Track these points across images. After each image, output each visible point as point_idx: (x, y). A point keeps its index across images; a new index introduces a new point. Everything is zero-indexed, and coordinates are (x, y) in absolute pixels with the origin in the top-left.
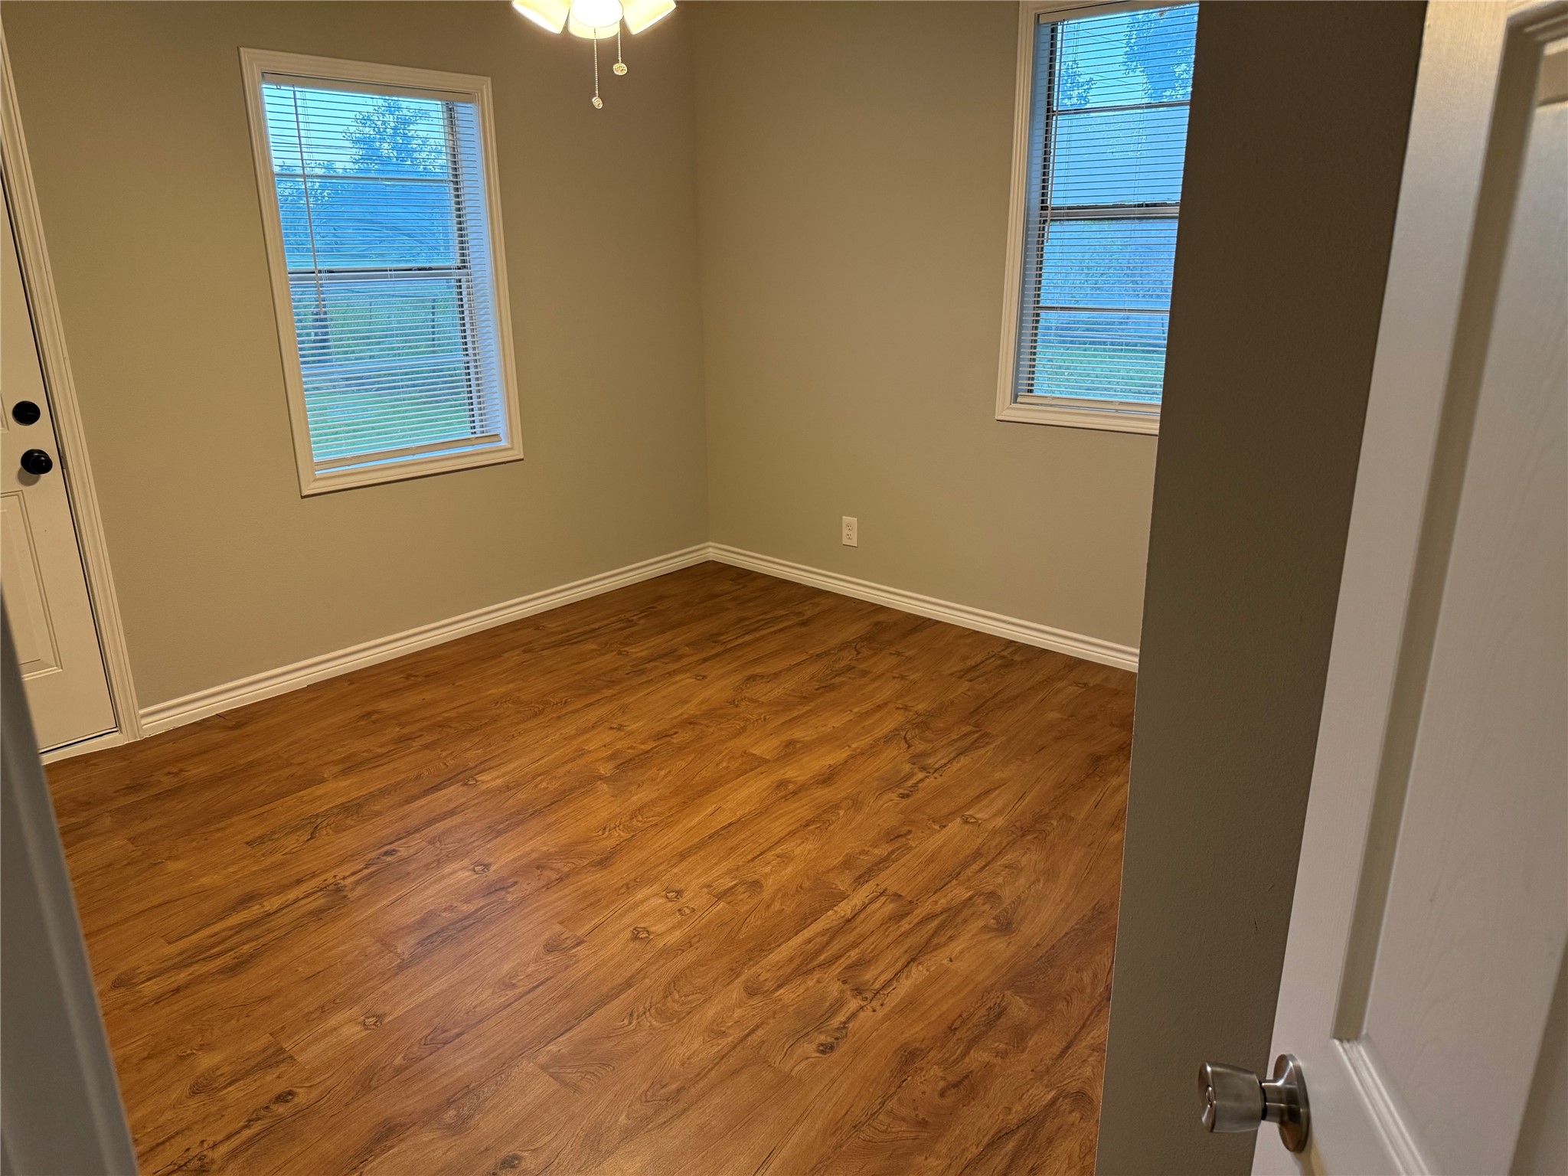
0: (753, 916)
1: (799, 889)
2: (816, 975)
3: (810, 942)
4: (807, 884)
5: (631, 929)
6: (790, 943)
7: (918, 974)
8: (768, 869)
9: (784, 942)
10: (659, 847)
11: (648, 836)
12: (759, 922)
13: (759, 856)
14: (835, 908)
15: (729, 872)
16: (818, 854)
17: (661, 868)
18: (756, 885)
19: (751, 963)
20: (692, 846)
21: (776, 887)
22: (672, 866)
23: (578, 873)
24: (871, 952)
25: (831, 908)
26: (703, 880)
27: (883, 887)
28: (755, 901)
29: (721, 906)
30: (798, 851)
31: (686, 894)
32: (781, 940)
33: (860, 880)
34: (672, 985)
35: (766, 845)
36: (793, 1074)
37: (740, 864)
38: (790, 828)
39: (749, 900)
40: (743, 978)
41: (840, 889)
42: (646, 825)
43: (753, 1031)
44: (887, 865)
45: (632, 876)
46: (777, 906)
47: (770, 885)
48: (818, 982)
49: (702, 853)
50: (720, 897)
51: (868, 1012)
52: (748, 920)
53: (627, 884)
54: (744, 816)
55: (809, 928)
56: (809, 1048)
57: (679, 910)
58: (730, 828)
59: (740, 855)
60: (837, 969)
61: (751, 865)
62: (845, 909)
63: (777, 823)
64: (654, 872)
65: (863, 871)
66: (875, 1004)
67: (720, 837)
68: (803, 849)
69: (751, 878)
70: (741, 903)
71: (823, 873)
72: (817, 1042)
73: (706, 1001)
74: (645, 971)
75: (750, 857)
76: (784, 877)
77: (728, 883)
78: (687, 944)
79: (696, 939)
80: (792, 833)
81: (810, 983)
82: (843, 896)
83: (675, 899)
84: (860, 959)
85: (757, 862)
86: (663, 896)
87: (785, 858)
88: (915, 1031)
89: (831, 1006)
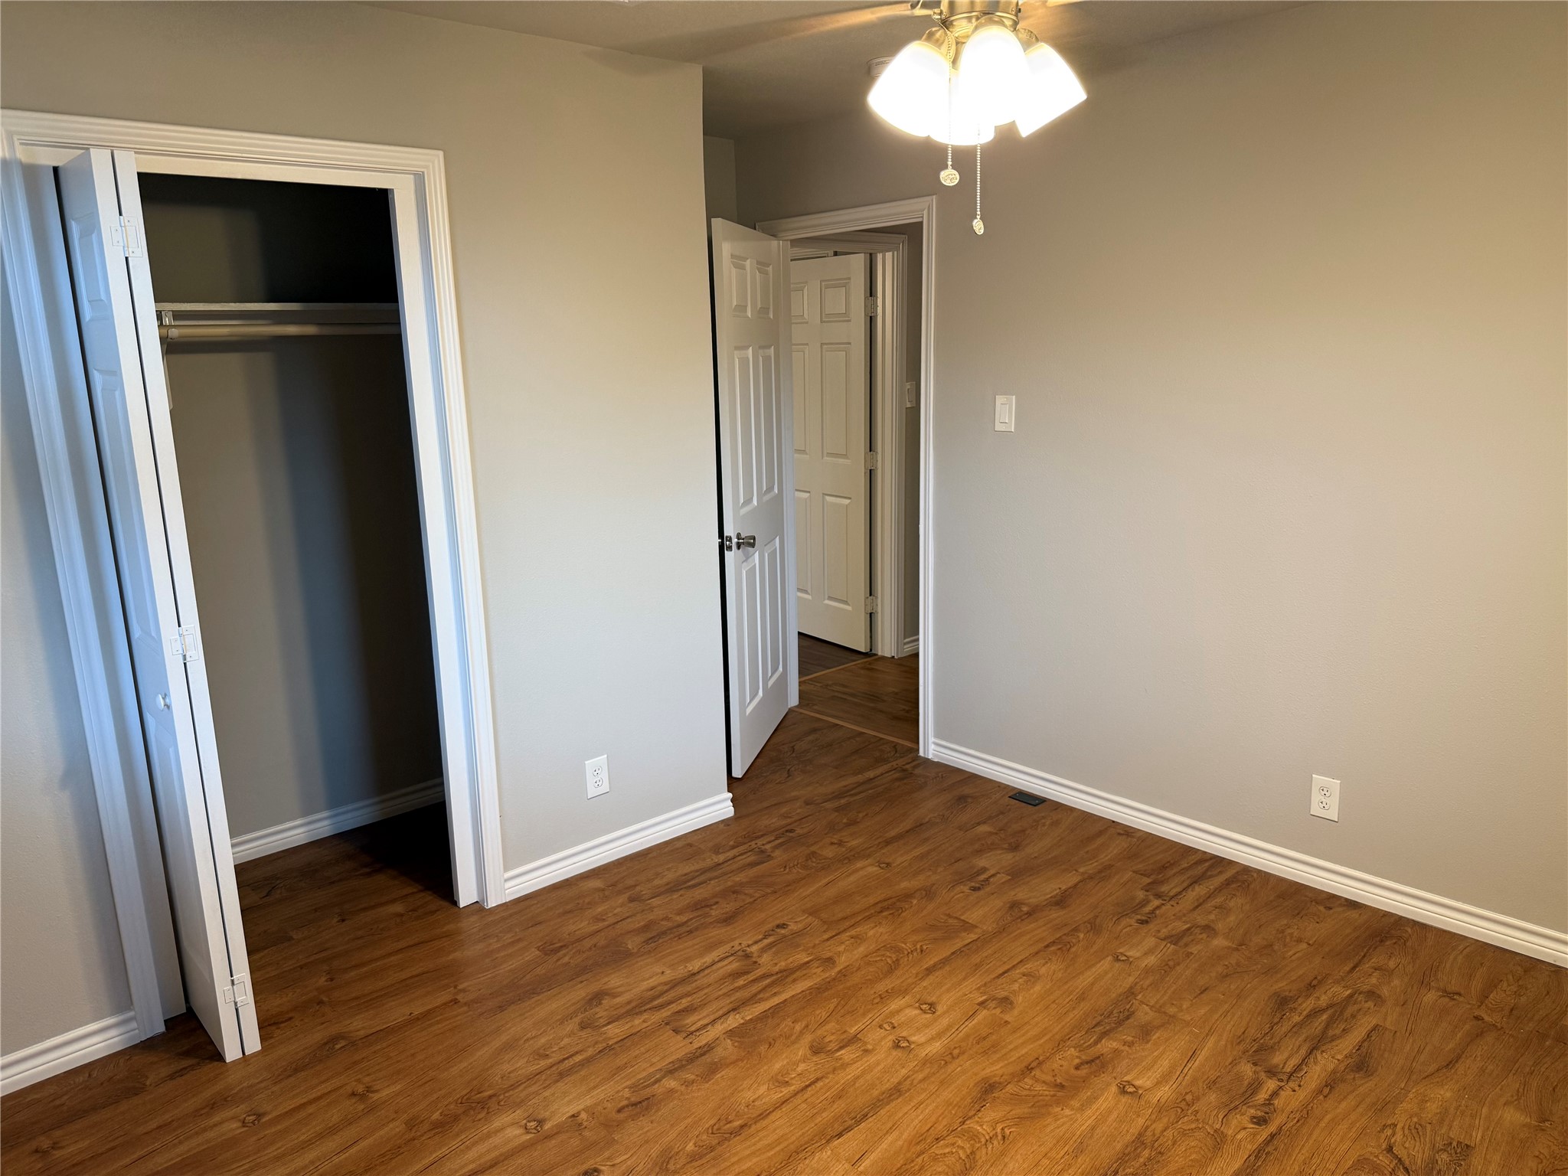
0: (823, 1018)
1: (773, 1042)
2: (777, 969)
3: (775, 993)
4: (763, 1048)
5: (938, 1013)
6: (793, 993)
7: (695, 965)
8: (802, 1067)
9: (798, 994)
10: (927, 1106)
11: (944, 1123)
12: (818, 1012)
13: (809, 1085)
14: (742, 1021)
15: (844, 1066)
16: (740, 1083)
17: (921, 1076)
18: (817, 1049)
19: (828, 980)
20: (888, 1103)
21: (796, 1046)
22: (908, 1077)
23: (1013, 1075)
24: (725, 982)
25: (746, 1023)
26: (872, 1059)
27: (688, 1040)
28: (819, 1032)
29: (854, 1029)
30: (763, 1089)
31: (890, 1044)
32: (800, 995)
33: (708, 1048)
34: (893, 967)
35: (798, 1100)
36: (807, 915)
37: (831, 1076)
38: (764, 1123)
39: (826, 1034)
40: (837, 970)
41: (732, 1040)
42: (950, 1140)
43: (831, 938)
44: (671, 1065)
45: (950, 1068)
46: (798, 1027)
47: (802, 1049)
48: (776, 964)
49: (875, 1093)
50: (854, 1039)
51: (745, 943)
52: (828, 1014)
53: (953, 1058)
54: (822, 1148)
55: (773, 1005)
56: (793, 927)
57: (894, 1028)
58: (841, 1128)
59: (830, 1088)
60: (759, 972)
61: (819, 1074)
62: (733, 1021)
63: (780, 1132)
64: (926, 1071)
65: (700, 1059)
66: (737, 948)
67: (853, 1115)
68: (757, 1092)
69: (820, 1059)
70: (834, 1031)
71: (742, 1060)
72: (787, 930)
73: (866, 956)
74: (918, 978)
75: (820, 1084)
76: (786, 1057)
77: (846, 1054)
78: (884, 998)
79: (876, 1001)
80: (763, 1115)
81: (783, 964)
82: (731, 1033)
83: (900, 1039)
84: (737, 978)
85: (812, 1077)
86: (914, 1043)
87: (780, 1082)
88: (716, 933)
89: (770, 948)
